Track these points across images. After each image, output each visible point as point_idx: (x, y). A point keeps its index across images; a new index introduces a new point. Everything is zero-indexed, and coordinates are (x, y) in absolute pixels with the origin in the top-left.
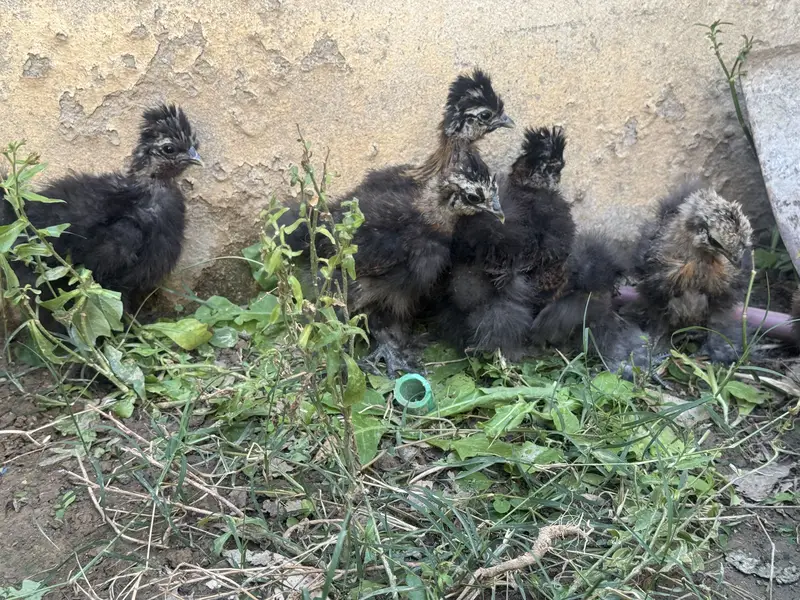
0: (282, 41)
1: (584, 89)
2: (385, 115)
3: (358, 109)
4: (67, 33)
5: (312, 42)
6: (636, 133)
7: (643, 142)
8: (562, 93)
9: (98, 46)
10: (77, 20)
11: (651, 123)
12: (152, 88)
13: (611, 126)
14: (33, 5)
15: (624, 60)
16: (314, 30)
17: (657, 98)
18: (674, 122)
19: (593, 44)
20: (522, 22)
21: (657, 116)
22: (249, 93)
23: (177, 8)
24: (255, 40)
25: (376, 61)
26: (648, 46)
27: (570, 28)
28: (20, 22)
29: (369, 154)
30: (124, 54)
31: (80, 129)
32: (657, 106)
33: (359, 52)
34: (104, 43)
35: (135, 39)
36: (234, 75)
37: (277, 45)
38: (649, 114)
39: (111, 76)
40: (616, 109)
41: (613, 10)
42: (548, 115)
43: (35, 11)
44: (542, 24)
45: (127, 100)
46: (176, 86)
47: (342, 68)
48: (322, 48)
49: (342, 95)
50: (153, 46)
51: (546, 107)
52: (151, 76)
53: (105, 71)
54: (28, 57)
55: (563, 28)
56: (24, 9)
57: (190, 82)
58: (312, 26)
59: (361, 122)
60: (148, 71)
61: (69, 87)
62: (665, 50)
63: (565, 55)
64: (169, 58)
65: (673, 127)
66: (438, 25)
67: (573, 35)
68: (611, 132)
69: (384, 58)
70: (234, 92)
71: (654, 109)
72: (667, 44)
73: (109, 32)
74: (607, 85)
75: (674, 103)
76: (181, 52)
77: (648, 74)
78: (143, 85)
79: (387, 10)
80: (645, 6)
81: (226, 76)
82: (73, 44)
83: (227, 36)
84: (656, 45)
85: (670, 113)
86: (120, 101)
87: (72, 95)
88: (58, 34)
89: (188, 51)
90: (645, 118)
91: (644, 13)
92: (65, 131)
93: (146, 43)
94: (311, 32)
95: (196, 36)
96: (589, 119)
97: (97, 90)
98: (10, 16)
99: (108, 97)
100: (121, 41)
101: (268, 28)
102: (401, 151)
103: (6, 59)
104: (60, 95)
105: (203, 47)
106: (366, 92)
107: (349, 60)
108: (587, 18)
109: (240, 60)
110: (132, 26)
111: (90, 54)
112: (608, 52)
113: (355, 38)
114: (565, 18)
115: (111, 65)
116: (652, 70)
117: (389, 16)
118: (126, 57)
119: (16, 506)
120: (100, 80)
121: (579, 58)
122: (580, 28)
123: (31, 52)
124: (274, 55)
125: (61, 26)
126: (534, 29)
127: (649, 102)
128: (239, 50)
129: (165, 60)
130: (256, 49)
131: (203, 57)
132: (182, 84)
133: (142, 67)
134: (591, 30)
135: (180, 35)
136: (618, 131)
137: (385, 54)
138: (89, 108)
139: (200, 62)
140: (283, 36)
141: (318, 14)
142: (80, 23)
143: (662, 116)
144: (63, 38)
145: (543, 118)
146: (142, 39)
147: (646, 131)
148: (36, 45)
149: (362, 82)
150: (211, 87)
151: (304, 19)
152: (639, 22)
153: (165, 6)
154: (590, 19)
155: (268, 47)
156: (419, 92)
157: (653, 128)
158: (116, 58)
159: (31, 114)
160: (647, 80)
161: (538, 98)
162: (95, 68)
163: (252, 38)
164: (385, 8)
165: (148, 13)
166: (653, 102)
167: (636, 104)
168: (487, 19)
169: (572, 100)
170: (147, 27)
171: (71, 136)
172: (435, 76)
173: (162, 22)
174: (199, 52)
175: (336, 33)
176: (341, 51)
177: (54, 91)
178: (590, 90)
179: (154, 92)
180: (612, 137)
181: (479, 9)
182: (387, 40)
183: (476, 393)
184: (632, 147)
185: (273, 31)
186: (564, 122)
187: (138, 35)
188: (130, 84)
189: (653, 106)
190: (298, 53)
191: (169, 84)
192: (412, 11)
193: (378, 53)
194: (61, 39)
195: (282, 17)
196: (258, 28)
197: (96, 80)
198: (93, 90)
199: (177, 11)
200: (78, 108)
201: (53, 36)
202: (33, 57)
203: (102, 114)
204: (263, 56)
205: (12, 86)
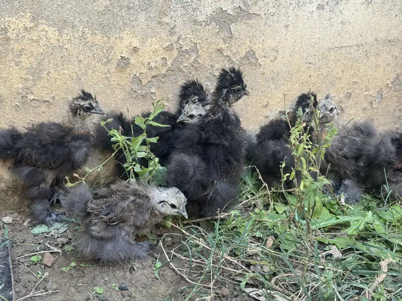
0: (231, 52)
1: (361, 75)
2: (273, 86)
3: (262, 84)
4: (138, 47)
5: (244, 52)
6: (382, 96)
7: (384, 100)
8: (351, 77)
9: (151, 53)
10: (143, 41)
11: (389, 91)
12: (172, 73)
13: (371, 92)
14: (125, 33)
15: (379, 62)
16: (246, 46)
17: (392, 80)
18: (398, 91)
19: (366, 55)
20: (337, 44)
21: (391, 88)
22: (215, 75)
23: (187, 36)
24: (220, 51)
25: (271, 61)
26: (390, 56)
27: (357, 47)
28: (118, 41)
29: (265, 104)
30: (162, 57)
31: (139, 92)
32: (392, 83)
33: (265, 57)
34: (154, 52)
35: (167, 50)
36: (209, 67)
37: (229, 53)
38: (388, 87)
39: (156, 67)
40: (374, 85)
41: (376, 40)
42: (344, 87)
43: (125, 36)
44: (345, 45)
45: (161, 79)
46: (183, 72)
47: (257, 65)
48: (249, 55)
49: (255, 77)
50: (175, 53)
51: (344, 84)
52: (173, 67)
53: (153, 65)
54: (120, 58)
55: (354, 47)
56: (120, 35)
57: (190, 70)
58: (245, 45)
59: (262, 89)
60: (172, 65)
61: (137, 72)
62: (396, 58)
63: (354, 60)
64: (182, 59)
65: (397, 93)
66: (300, 45)
67: (358, 50)
68: (371, 95)
69: (275, 60)
70: (208, 75)
71: (390, 85)
72: (398, 55)
73: (157, 47)
74: (371, 73)
75: (399, 82)
76: (187, 56)
77: (389, 69)
78: (169, 72)
79: (278, 38)
80: (390, 38)
81: (205, 67)
82: (140, 52)
83: (208, 49)
84: (393, 56)
85: (397, 87)
86: (158, 78)
87: (137, 76)
88: (135, 47)
89: (190, 55)
90: (386, 89)
91: (389, 41)
92: (132, 93)
93: (172, 52)
94: (244, 48)
95: (195, 49)
96: (362, 89)
97: (149, 73)
98: (114, 38)
99: (153, 77)
100: (162, 51)
101: (225, 46)
102: (279, 103)
103: (110, 58)
104: (132, 76)
105: (197, 54)
106: (266, 76)
107: (260, 61)
108: (364, 43)
109: (212, 60)
110: (167, 44)
111: (147, 57)
112: (373, 59)
113: (263, 50)
114: (355, 43)
115: (156, 62)
116: (391, 67)
117: (279, 40)
118: (163, 58)
119: (135, 269)
120: (151, 69)
121: (359, 61)
122: (361, 47)
123: (122, 55)
124: (227, 58)
125: (136, 43)
126: (342, 47)
127: (388, 82)
128: (212, 55)
129: (180, 60)
130: (220, 55)
131: (196, 59)
132: (186, 71)
133: (169, 63)
134: (366, 48)
135: (188, 48)
136: (374, 95)
137: (276, 58)
138: (144, 82)
139: (195, 61)
140: (232, 49)
141: (248, 39)
142: (144, 42)
143: (393, 88)
144: (136, 49)
145: (342, 88)
146: (171, 50)
147: (386, 95)
148: (124, 52)
149: (264, 71)
150: (199, 72)
151: (242, 42)
152: (387, 45)
153: (182, 36)
154: (366, 43)
155: (225, 54)
156: (289, 76)
157: (389, 94)
158: (159, 59)
159: (118, 84)
160: (388, 72)
161: (340, 79)
162: (149, 63)
163: (218, 50)
164: (277, 37)
165: (175, 38)
166: (390, 82)
167: (383, 82)
168: (321, 42)
169: (355, 80)
170: (174, 44)
171: (135, 95)
172: (296, 68)
173: (181, 42)
174: (195, 57)
175: (255, 48)
176: (257, 56)
177: (130, 74)
178: (363, 76)
179: (173, 75)
180: (371, 97)
181: (318, 38)
182: (277, 51)
183: (334, 218)
184: (379, 102)
185: (228, 47)
186: (351, 90)
187: (169, 49)
188: (164, 71)
189: (390, 83)
190: (238, 57)
191: (180, 71)
192: (289, 39)
193: (272, 58)
194: (135, 50)
195: (232, 40)
196: (222, 45)
197: (149, 69)
198: (147, 74)
199: (187, 37)
200: (139, 82)
201: (132, 48)
202: (122, 57)
203: (150, 84)
204: (223, 58)
205: (112, 71)
